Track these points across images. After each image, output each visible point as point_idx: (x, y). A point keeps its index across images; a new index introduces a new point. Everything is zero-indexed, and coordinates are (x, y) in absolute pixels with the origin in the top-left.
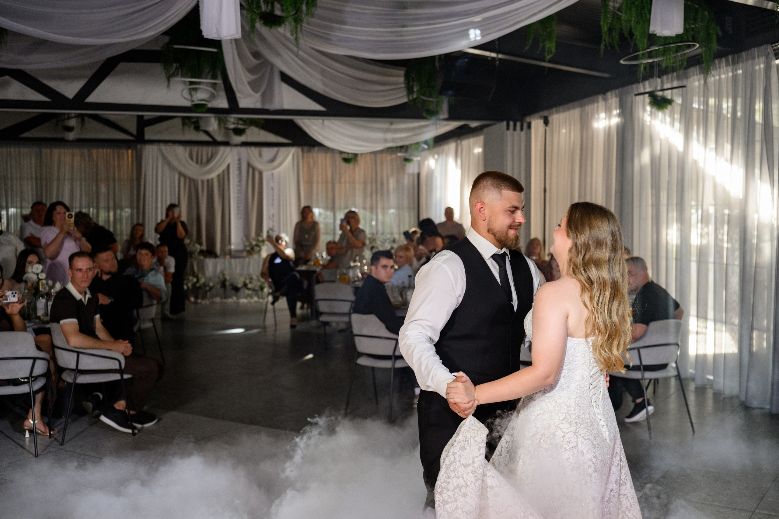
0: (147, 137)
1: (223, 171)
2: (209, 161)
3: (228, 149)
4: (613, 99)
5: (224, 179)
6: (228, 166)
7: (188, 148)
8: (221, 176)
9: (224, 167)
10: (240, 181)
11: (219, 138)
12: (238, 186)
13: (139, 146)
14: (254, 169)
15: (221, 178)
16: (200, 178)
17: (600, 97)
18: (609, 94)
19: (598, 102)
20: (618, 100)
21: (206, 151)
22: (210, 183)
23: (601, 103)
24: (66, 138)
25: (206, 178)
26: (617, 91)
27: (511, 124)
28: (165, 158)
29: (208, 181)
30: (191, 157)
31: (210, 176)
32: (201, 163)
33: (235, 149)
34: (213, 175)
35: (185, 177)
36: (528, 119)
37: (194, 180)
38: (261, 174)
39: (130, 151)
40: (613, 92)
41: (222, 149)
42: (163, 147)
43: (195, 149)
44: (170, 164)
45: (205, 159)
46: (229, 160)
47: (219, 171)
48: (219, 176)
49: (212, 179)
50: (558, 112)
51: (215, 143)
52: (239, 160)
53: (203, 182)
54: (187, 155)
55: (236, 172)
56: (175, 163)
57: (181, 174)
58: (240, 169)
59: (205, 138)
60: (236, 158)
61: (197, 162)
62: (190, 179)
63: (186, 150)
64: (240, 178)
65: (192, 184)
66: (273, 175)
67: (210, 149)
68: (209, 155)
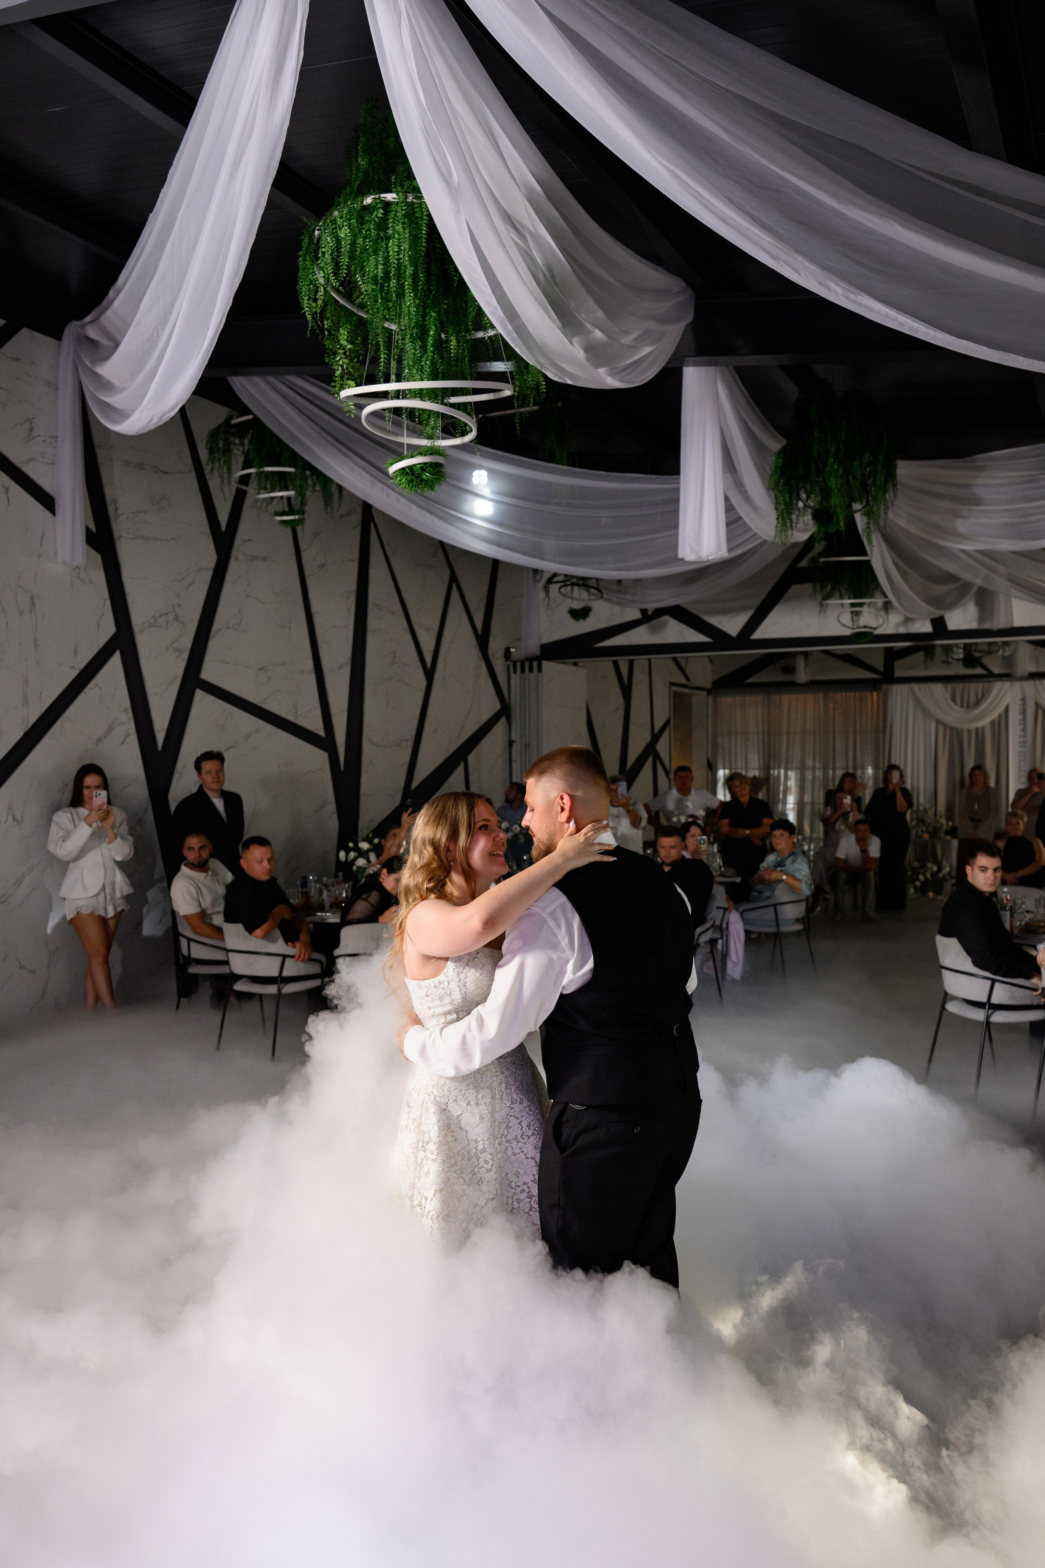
0: (898, 674)
1: (1000, 716)
2: (978, 703)
3: (1007, 684)
5: (1000, 726)
6: (1007, 708)
7: (950, 686)
8: (997, 722)
9: (1001, 709)
10: (1024, 730)
11: (996, 670)
12: (1020, 736)
13: (884, 687)
15: (997, 726)
16: (966, 726)
21: (975, 688)
22: (979, 733)
24: (797, 681)
25: (974, 726)
28: (918, 702)
29: (977, 730)
30: (954, 699)
31: (979, 724)
32: (968, 706)
33: (1017, 685)
34: (985, 722)
35: (945, 726)
37: (957, 730)
39: (875, 694)
41: (998, 685)
42: (915, 687)
43: (959, 687)
44: (924, 710)
45: (973, 699)
46: (1008, 700)
47: (994, 715)
48: (992, 722)
49: (983, 728)
51: (990, 676)
52: (1023, 699)
53: (969, 731)
54: (948, 696)
55: (1020, 717)
56: (932, 708)
57: (939, 722)
58: (1024, 713)
59: (977, 671)
60: (1019, 696)
61: (962, 706)
62: (952, 728)
63: (946, 690)
64: (1025, 724)
65: (955, 737)
67: (981, 685)
68: (980, 694)
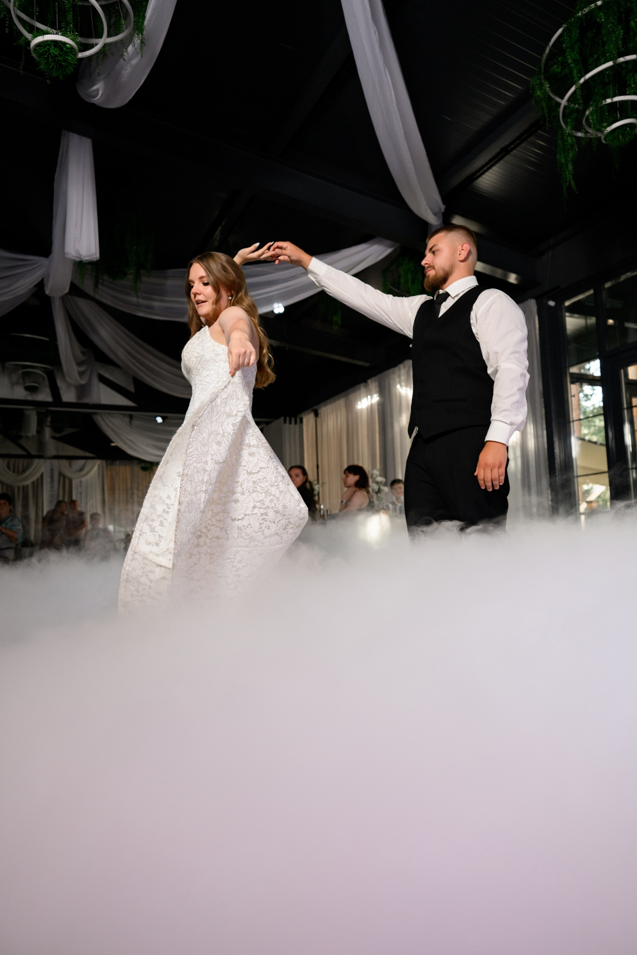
1: (37, 479)
2: (24, 471)
3: (41, 461)
4: (373, 384)
5: (38, 484)
6: (42, 475)
7: (6, 460)
8: (37, 482)
9: (38, 475)
10: (52, 487)
11: (33, 452)
14: (64, 477)
15: (35, 484)
16: (16, 484)
17: (362, 386)
18: (369, 381)
19: (360, 389)
20: (377, 384)
21: (21, 463)
22: (25, 489)
23: (363, 390)
25: (21, 484)
26: (376, 378)
27: (288, 419)
29: (23, 487)
30: (9, 467)
31: (25, 483)
32: (18, 472)
33: (47, 462)
34: (28, 482)
35: (2, 484)
36: (300, 416)
37: (11, 486)
38: (70, 481)
40: (373, 379)
41: (36, 461)
43: (12, 461)
45: (21, 469)
46: (42, 470)
47: (34, 478)
48: (33, 483)
49: (27, 486)
50: (325, 405)
51: (29, 456)
52: (51, 469)
53: (19, 487)
54: (5, 466)
55: (49, 480)
58: (52, 477)
59: (20, 452)
60: (49, 468)
61: (14, 472)
62: (8, 485)
63: (3, 462)
64: (53, 484)
66: (81, 482)
67: (26, 461)
68: (25, 465)
